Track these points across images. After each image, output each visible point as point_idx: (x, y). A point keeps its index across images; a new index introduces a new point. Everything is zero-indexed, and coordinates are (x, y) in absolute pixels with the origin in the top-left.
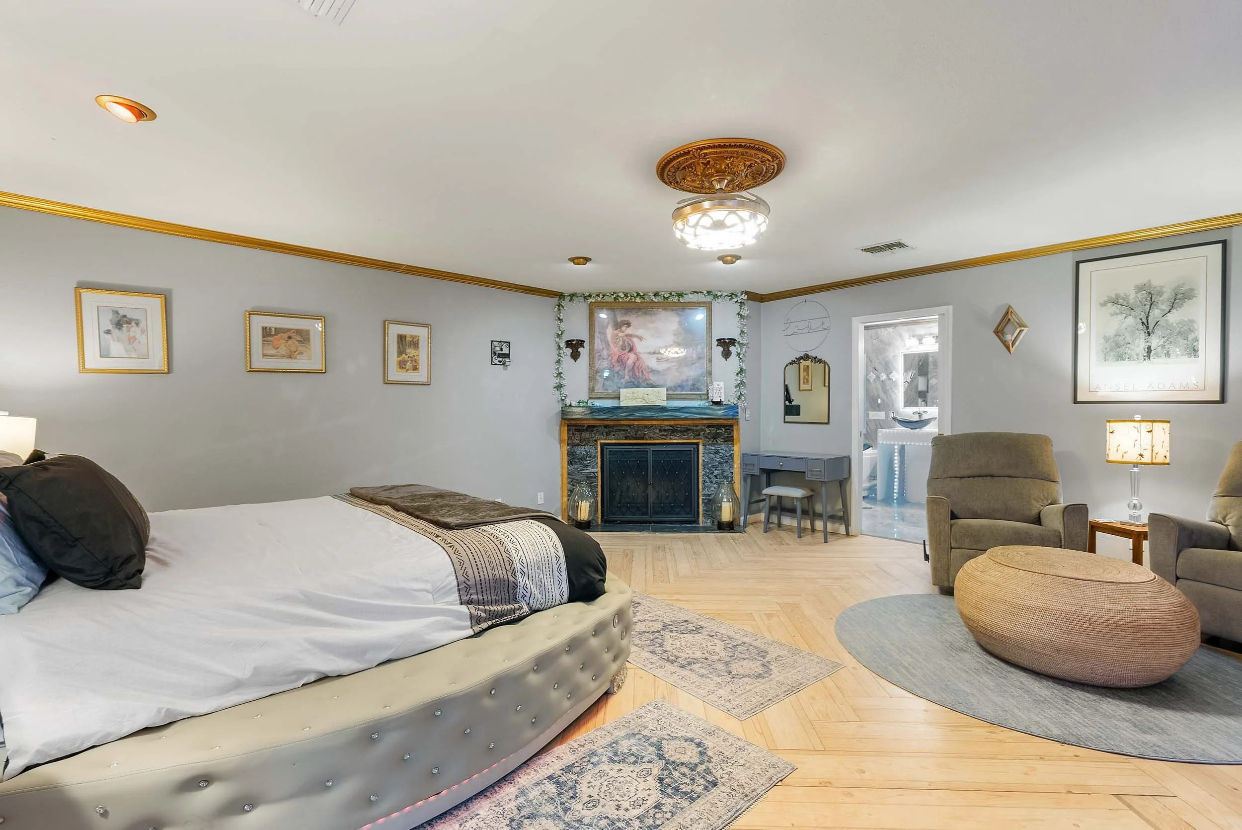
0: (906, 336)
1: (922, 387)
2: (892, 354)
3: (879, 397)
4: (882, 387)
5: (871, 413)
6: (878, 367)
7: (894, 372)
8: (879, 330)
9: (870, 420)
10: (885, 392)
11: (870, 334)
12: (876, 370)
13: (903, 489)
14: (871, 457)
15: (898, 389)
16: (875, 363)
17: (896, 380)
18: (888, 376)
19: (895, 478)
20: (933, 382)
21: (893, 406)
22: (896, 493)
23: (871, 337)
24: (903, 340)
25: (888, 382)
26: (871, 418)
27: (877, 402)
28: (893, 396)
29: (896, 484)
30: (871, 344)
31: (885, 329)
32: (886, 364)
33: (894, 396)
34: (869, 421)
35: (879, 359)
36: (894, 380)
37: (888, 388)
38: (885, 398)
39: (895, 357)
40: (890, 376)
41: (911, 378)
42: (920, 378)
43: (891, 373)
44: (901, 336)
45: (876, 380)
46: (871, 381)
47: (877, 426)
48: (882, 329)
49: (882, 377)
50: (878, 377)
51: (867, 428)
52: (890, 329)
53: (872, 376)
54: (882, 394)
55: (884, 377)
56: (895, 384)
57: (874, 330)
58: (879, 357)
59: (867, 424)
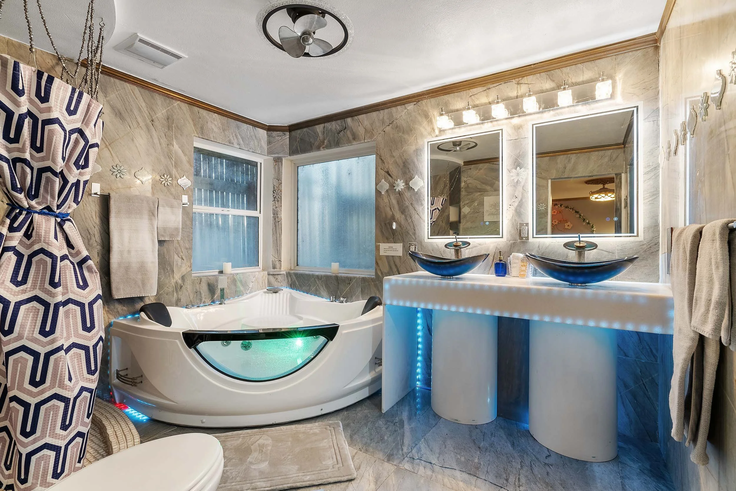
0: (434, 113)
1: (453, 218)
2: (413, 148)
3: (393, 219)
4: (398, 203)
5: (383, 246)
6: (394, 171)
7: (416, 177)
8: (394, 109)
9: (381, 257)
10: (403, 210)
11: (381, 118)
12: (389, 175)
13: (430, 375)
14: (373, 327)
15: (422, 205)
16: (388, 163)
17: (419, 189)
18: (407, 184)
19: (418, 355)
20: (466, 210)
21: (414, 234)
22: (419, 380)
23: (383, 122)
24: (430, 122)
25: (407, 194)
26: (382, 253)
27: (392, 228)
28: (415, 217)
29: (419, 364)
30: (383, 133)
31: (403, 106)
32: (404, 163)
33: (417, 216)
34: (380, 259)
35: (394, 157)
36: (416, 191)
37: (407, 203)
38: (403, 222)
39: (418, 152)
40: (411, 184)
41: (442, 205)
42: (451, 207)
43: (411, 179)
44: (426, 116)
45: (390, 192)
46: (383, 193)
47: (390, 267)
48: (399, 107)
49: (398, 185)
50: (392, 186)
51: (376, 270)
52: (410, 107)
53: (385, 186)
54: (398, 215)
55: (400, 185)
56: (417, 196)
57: (386, 111)
58: (394, 154)
59: (377, 263)
